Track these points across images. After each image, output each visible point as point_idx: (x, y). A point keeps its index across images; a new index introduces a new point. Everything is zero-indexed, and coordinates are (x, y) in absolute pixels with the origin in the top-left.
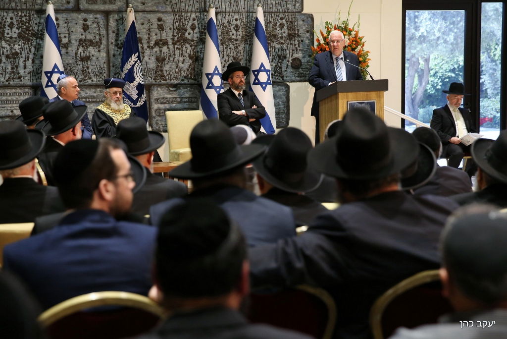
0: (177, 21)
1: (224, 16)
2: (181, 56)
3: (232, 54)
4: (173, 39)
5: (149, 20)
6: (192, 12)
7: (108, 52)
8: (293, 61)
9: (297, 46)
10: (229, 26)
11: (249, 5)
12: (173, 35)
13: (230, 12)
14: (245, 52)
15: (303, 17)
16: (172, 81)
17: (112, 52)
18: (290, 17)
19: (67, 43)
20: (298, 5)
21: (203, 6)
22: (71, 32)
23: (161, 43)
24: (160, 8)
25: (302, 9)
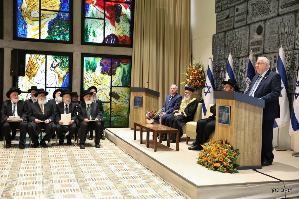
5: (271, 57)
21: (293, 46)
24: (276, 50)
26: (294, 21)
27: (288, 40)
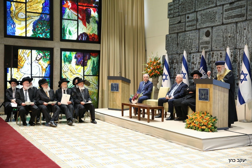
5: (218, 54)
24: (221, 49)
26: (235, 29)
27: (231, 42)
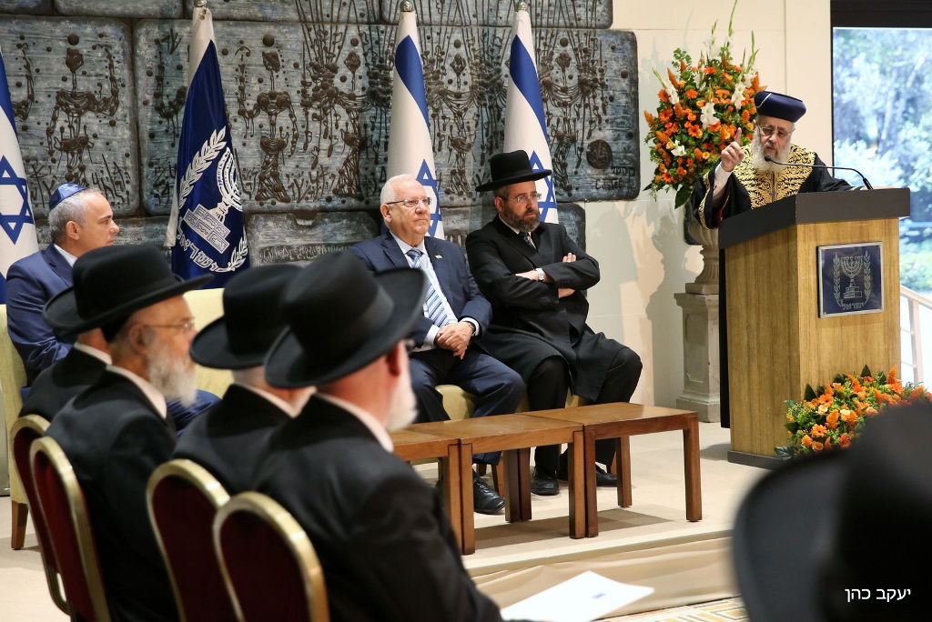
0: (312, 47)
1: (428, 34)
2: (325, 138)
3: (448, 132)
4: (304, 93)
5: (242, 42)
6: (348, 22)
7: (135, 127)
8: (592, 150)
9: (600, 110)
10: (441, 60)
11: (486, 7)
12: (304, 83)
13: (441, 25)
14: (480, 126)
15: (612, 39)
16: (303, 203)
17: (146, 128)
18: (583, 39)
19: (24, 103)
20: (599, 8)
21: (376, 9)
22: (34, 74)
23: (272, 103)
24: (269, 12)
25: (610, 21)
